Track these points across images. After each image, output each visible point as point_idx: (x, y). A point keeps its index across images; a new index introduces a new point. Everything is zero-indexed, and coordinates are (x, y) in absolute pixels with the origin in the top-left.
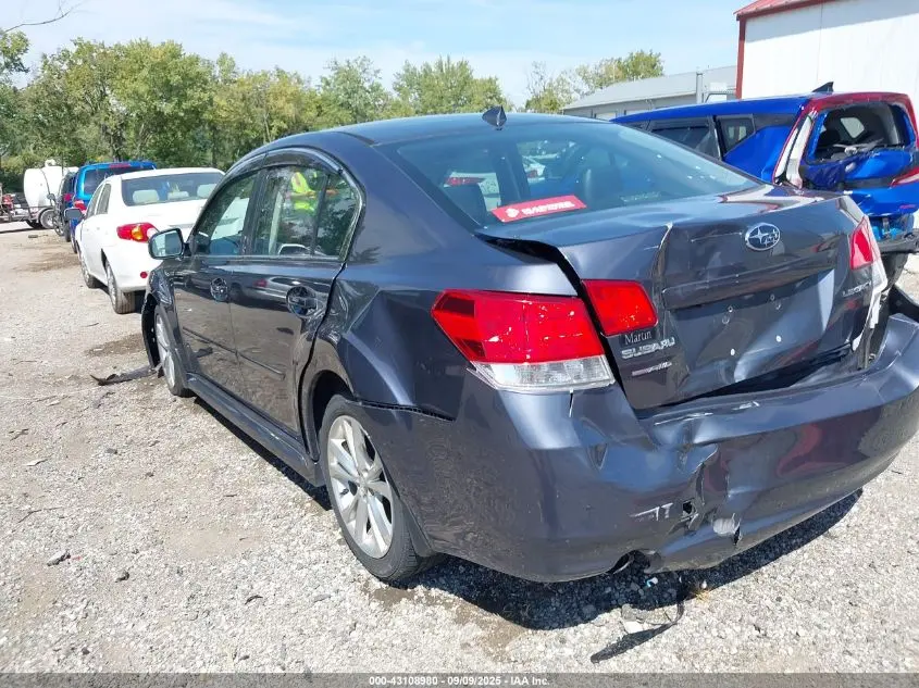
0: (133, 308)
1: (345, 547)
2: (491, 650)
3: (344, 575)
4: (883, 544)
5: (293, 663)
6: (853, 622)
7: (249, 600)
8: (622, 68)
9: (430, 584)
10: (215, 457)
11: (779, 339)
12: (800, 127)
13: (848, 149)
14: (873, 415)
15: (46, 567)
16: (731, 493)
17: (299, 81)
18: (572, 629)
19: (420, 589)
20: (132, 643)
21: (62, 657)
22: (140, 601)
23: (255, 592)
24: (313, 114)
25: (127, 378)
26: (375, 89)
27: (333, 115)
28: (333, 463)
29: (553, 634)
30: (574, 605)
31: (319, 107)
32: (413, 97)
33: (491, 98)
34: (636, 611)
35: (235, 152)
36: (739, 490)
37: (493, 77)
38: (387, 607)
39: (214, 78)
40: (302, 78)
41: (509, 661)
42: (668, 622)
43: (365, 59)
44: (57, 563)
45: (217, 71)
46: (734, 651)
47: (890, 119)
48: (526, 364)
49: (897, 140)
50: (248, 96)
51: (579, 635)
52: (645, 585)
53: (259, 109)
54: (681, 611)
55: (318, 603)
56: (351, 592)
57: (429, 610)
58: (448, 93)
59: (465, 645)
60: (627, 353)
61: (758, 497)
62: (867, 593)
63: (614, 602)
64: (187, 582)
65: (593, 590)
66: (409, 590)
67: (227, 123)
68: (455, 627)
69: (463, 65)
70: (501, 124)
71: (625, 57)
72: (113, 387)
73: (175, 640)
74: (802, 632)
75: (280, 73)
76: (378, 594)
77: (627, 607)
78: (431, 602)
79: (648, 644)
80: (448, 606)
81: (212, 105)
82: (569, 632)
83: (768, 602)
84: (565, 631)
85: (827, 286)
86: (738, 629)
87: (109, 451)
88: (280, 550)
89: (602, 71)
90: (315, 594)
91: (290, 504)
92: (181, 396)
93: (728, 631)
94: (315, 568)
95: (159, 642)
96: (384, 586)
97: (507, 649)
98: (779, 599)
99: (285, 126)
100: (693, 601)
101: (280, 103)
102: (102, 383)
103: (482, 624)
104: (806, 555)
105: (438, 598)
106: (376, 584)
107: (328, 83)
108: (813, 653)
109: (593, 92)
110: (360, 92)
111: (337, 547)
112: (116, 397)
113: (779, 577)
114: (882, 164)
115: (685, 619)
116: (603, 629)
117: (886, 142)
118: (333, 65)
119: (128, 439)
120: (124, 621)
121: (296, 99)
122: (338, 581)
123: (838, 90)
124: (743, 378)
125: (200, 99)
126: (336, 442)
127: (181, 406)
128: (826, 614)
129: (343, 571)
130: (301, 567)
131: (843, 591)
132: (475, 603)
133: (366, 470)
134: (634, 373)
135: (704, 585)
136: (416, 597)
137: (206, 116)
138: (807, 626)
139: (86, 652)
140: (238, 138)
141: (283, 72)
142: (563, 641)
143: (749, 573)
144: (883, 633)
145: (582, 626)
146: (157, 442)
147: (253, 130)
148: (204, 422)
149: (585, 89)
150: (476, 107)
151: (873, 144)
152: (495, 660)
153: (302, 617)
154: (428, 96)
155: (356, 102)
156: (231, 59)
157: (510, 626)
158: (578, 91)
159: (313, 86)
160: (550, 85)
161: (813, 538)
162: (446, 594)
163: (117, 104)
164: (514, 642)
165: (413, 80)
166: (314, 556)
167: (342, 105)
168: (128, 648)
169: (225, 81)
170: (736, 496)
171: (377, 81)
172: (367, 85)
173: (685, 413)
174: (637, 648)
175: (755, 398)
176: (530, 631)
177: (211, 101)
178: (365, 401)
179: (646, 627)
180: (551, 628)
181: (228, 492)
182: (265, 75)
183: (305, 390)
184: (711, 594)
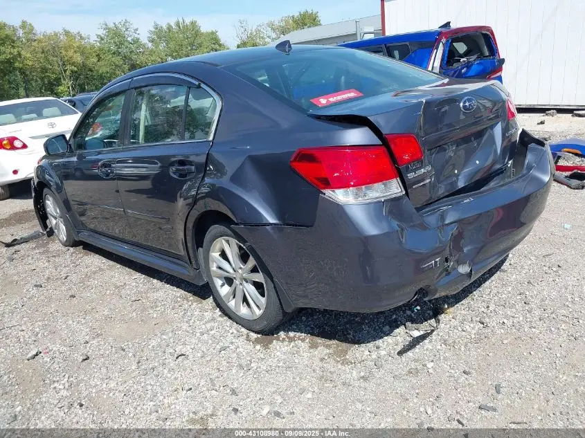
0: (8, 196)
1: (226, 318)
2: (339, 360)
3: (232, 333)
4: (531, 271)
5: (221, 388)
6: (530, 312)
7: (177, 358)
8: (295, 21)
9: (287, 330)
10: (114, 280)
11: (477, 162)
12: (437, 49)
13: (462, 60)
14: (526, 200)
15: (26, 361)
16: (465, 250)
17: (81, 38)
18: (380, 341)
19: (282, 334)
20: (111, 394)
21: (66, 411)
22: (104, 370)
23: (178, 352)
24: (95, 60)
25: (25, 240)
26: (136, 41)
27: (109, 60)
28: (214, 268)
29: (371, 345)
30: (377, 328)
31: (98, 55)
32: (162, 46)
33: (214, 44)
34: (414, 325)
35: (41, 89)
36: (469, 248)
37: (214, 30)
38: (266, 347)
39: (19, 38)
40: (83, 35)
41: (352, 363)
42: (432, 328)
43: (126, 22)
44: (34, 357)
45: (21, 33)
46: (473, 336)
47: (482, 42)
48: (351, 188)
49: (487, 53)
50: (46, 50)
51: (386, 343)
52: (414, 311)
53: (55, 59)
54: (438, 321)
55: (223, 352)
56: (241, 342)
57: (292, 344)
58: (185, 42)
59: (322, 360)
60: (411, 176)
61: (479, 250)
62: (532, 296)
63: (399, 323)
64: (130, 355)
65: (385, 318)
66: (275, 335)
67: (33, 69)
68: (311, 350)
69: (193, 23)
70: (289, 51)
71: (296, 14)
72: (16, 247)
73: (139, 387)
74: (505, 321)
75: (67, 33)
76: (257, 341)
77: (408, 324)
78: (291, 340)
79: (426, 341)
80: (303, 340)
81: (20, 57)
82: (379, 342)
83: (483, 309)
84: (377, 342)
85: (498, 130)
86: (472, 325)
87: (36, 286)
88: (185, 326)
89: (283, 24)
90: (218, 347)
91: (179, 299)
92: (72, 247)
93: (468, 327)
94: (212, 332)
95: (129, 391)
96: (259, 336)
97: (347, 357)
98: (488, 307)
99: (76, 69)
100: (443, 315)
101: (70, 53)
102: (8, 245)
103: (328, 347)
104: (494, 282)
105: (295, 336)
106: (254, 336)
107: (102, 39)
108: (514, 330)
109: (279, 38)
110: (126, 44)
111: (220, 319)
112: (22, 252)
113: (484, 296)
114: (481, 67)
115: (442, 325)
116: (398, 337)
117: (481, 56)
118: (104, 26)
119: (46, 277)
120: (98, 383)
121: (82, 50)
122: (230, 338)
123: (453, 26)
124: (462, 186)
125: (11, 53)
126: (215, 255)
127: (74, 253)
128: (514, 310)
129: (231, 331)
130: (202, 334)
131: (519, 297)
132: (318, 336)
133: (241, 268)
134: (414, 187)
135: (446, 306)
136: (281, 339)
137: (17, 64)
138: (506, 317)
139: (81, 405)
140: (42, 79)
141: (69, 32)
142: (378, 347)
143: (468, 296)
144: (547, 315)
145: (385, 338)
146: (68, 276)
147: (53, 73)
148: (96, 260)
149: (274, 35)
150: (205, 50)
151: (475, 56)
152: (342, 364)
153: (215, 362)
154: (172, 45)
155: (124, 50)
156: (30, 24)
157: (344, 345)
158: (269, 37)
159: (92, 41)
160: (251, 34)
161: (494, 273)
162: (298, 334)
164: (350, 352)
165: (161, 35)
166: (208, 326)
167: (114, 53)
168: (109, 397)
169: (28, 40)
170: (468, 251)
171: (136, 36)
172: (129, 39)
173: (437, 208)
174: (421, 344)
175: (470, 196)
176: (357, 346)
177: (20, 55)
178: (245, 224)
179: (422, 333)
180: (369, 342)
181: (133, 299)
182: (56, 34)
183: (190, 225)
184: (451, 310)
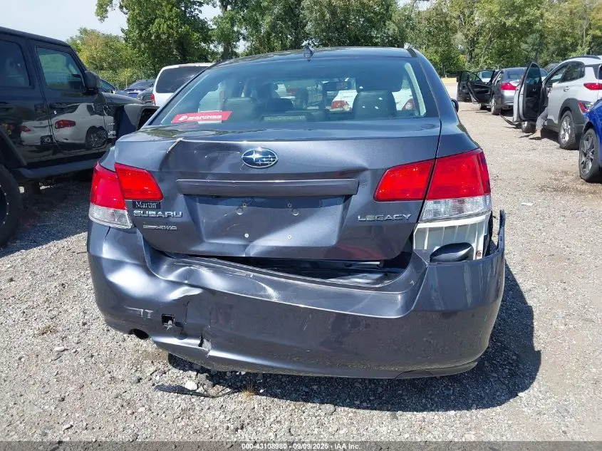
53: (581, 22)
60: (137, 213)
81: (542, 19)
125: (534, 15)
147: (572, 37)
163: (479, 19)
177: (542, 16)
